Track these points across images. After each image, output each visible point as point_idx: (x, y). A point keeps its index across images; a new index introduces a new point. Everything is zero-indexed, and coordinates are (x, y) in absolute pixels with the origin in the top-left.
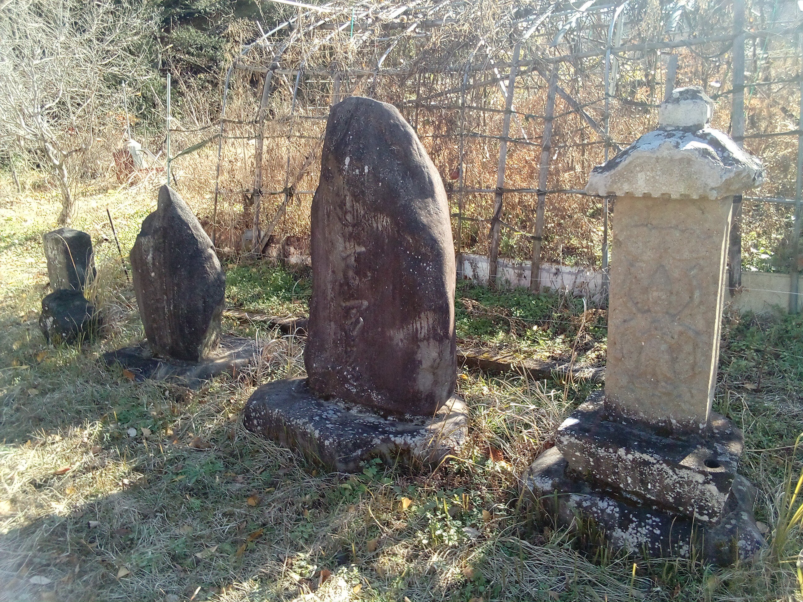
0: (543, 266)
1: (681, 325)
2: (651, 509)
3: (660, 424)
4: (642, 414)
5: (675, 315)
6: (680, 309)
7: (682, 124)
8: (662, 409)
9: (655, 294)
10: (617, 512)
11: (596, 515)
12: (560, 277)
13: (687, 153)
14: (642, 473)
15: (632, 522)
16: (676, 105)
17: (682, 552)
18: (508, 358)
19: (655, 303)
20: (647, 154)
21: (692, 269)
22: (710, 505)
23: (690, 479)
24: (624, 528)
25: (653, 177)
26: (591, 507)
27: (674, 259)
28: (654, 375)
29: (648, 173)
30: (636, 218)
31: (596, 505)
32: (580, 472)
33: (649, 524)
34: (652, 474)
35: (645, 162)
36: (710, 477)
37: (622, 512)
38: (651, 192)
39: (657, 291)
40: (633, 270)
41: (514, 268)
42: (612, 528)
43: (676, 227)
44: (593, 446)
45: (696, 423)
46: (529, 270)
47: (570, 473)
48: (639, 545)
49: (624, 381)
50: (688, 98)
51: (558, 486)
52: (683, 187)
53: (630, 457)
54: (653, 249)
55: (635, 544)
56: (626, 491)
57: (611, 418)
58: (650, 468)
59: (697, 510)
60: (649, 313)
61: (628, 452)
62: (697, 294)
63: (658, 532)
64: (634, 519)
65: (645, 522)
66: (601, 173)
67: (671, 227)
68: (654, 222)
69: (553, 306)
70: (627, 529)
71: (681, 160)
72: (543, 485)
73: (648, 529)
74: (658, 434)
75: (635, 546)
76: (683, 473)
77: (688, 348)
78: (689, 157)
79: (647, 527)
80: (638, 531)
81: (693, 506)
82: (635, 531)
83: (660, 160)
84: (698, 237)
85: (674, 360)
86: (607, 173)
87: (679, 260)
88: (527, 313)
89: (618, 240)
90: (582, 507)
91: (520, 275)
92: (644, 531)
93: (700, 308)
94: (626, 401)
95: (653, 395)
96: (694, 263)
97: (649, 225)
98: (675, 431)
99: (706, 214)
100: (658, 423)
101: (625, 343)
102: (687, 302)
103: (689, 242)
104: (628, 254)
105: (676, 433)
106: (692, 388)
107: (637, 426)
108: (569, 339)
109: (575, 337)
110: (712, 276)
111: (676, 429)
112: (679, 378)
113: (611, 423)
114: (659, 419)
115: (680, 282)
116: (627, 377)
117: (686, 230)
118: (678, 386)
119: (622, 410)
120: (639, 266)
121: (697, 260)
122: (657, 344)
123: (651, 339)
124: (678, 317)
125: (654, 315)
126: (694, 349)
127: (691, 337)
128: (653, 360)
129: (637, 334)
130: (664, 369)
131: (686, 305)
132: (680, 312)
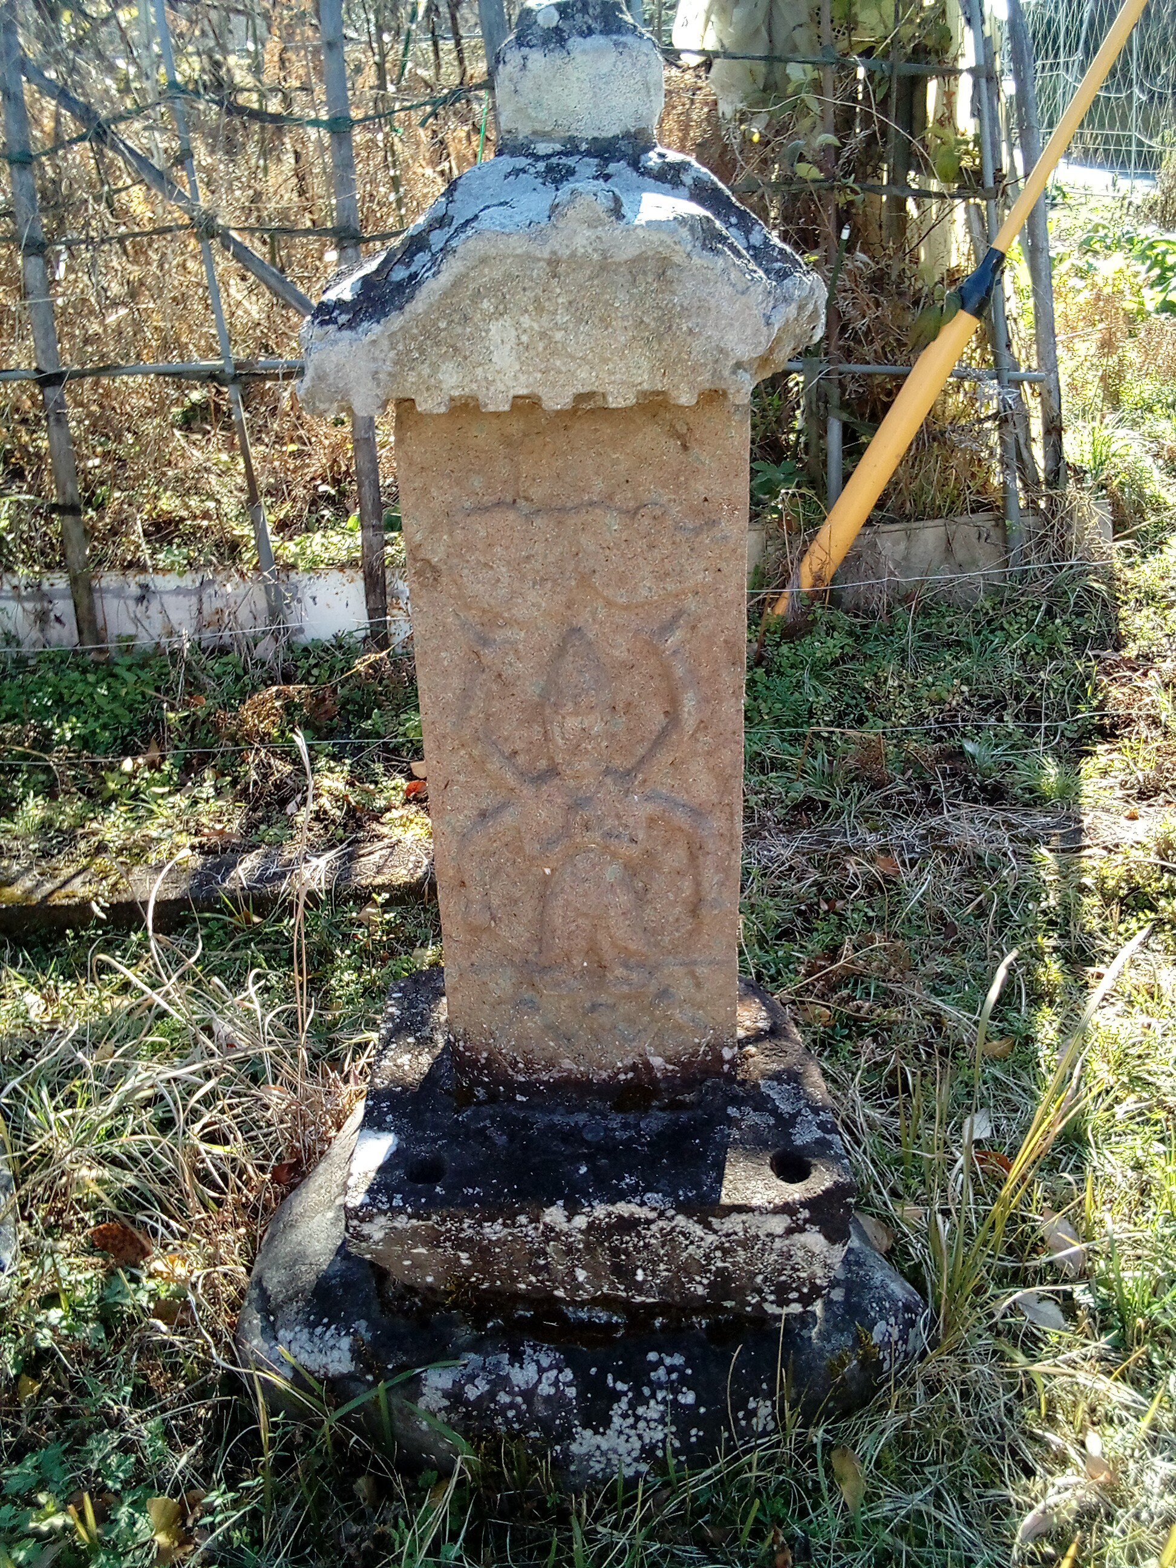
0: (104, 583)
1: (648, 799)
2: (653, 1331)
3: (622, 1077)
4: (567, 1064)
5: (628, 773)
6: (641, 751)
7: (586, 131)
8: (625, 1039)
9: (572, 723)
10: (568, 1384)
11: (511, 1414)
12: (155, 606)
13: (655, 237)
14: (615, 1252)
15: (617, 1396)
16: (557, 56)
17: (758, 1424)
18: (78, 880)
19: (575, 750)
20: (519, 245)
21: (668, 627)
22: (803, 1275)
23: (752, 1232)
24: (599, 1421)
25: (543, 335)
26: (491, 1395)
27: (609, 604)
28: (592, 950)
29: (526, 321)
30: (477, 482)
31: (502, 1382)
32: (430, 1288)
33: (660, 1386)
34: (647, 1246)
35: (509, 277)
36: (805, 1214)
37: (582, 1381)
38: (541, 391)
39: (576, 714)
40: (488, 655)
41: (19, 598)
42: (566, 1435)
43: (606, 502)
44: (467, 1222)
45: (714, 1049)
46: (63, 597)
47: (402, 1298)
48: (648, 1452)
49: (503, 984)
50: (590, 32)
51: (375, 1356)
52: (645, 364)
53: (580, 1221)
54: (544, 580)
55: (635, 1454)
56: (573, 1303)
57: (480, 1093)
58: (638, 1234)
59: (772, 1298)
60: (557, 781)
61: (572, 1211)
62: (689, 702)
63: (688, 1398)
64: (621, 1386)
65: (650, 1383)
66: (350, 325)
67: (592, 504)
68: (537, 493)
69: (158, 689)
70: (607, 1422)
71: (636, 266)
72: (322, 1359)
73: (664, 1401)
74: (619, 1108)
75: (636, 1460)
76: (733, 1223)
77: (675, 857)
78: (666, 253)
79: (660, 1395)
80: (638, 1418)
81: (759, 1291)
82: (631, 1421)
83: (562, 269)
84: (678, 528)
85: (642, 897)
86: (377, 328)
87: (626, 608)
88: (93, 725)
89: (427, 562)
90: (467, 1403)
91: (42, 618)
92: (653, 1410)
93: (697, 740)
94: (519, 1039)
95: (594, 1007)
96: (671, 611)
97: (521, 503)
98: (662, 1086)
99: (695, 449)
100: (617, 1074)
101: (493, 877)
102: (659, 728)
103: (652, 547)
104: (468, 607)
105: (666, 1090)
106: (695, 963)
107: (560, 1097)
108: (229, 779)
109: (242, 769)
110: (726, 641)
111: (666, 1078)
112: (657, 944)
113: (486, 1110)
114: (619, 1064)
115: (634, 672)
116: (509, 971)
117: (638, 508)
118: (657, 967)
119: (510, 1064)
120: (506, 641)
121: (680, 600)
122: (594, 866)
123: (572, 857)
124: (640, 777)
125: (572, 783)
126: (693, 857)
127: (683, 826)
128: (586, 915)
129: (527, 848)
130: (620, 934)
131: (658, 737)
132: (642, 760)
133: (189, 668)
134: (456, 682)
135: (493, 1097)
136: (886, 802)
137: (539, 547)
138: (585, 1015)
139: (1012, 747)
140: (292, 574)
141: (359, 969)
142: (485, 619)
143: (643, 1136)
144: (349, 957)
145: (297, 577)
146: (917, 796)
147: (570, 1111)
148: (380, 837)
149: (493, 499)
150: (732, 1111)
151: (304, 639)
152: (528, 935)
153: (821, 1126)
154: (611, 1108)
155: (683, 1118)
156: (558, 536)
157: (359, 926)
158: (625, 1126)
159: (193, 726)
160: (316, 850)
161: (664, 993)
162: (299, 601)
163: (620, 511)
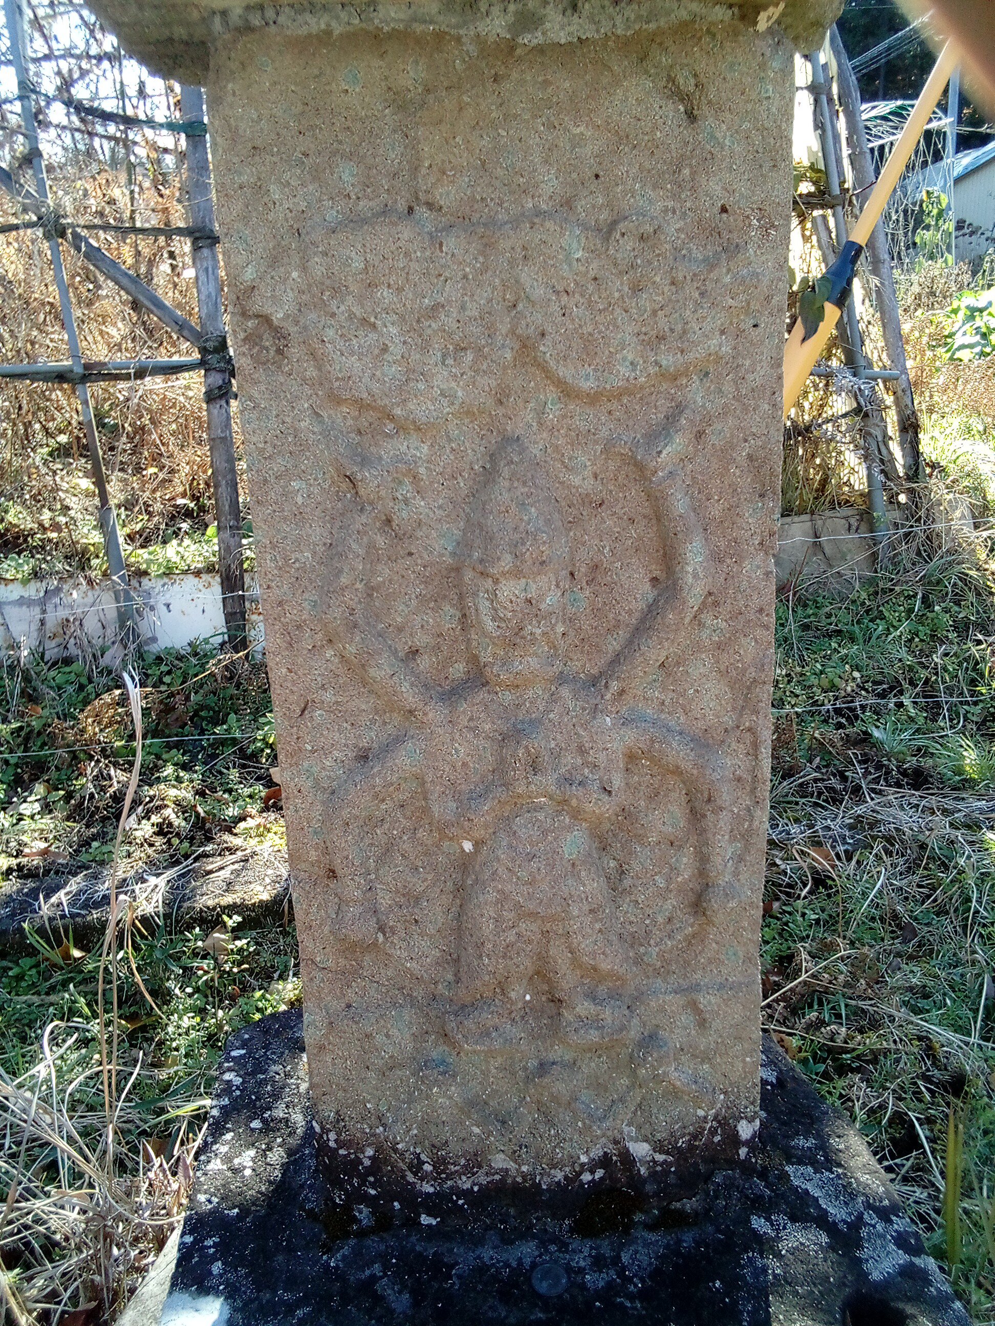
8: (591, 1117)
21: (661, 431)
30: (347, 176)
40: (370, 482)
45: (724, 1125)
49: (397, 1035)
54: (460, 349)
67: (539, 214)
68: (447, 195)
77: (667, 818)
84: (679, 257)
93: (701, 625)
94: (425, 1123)
95: (543, 1068)
96: (664, 405)
97: (422, 212)
98: (649, 1188)
99: (709, 121)
100: (579, 1174)
101: (380, 861)
102: (642, 605)
103: (636, 289)
104: (335, 399)
105: (656, 1194)
106: (696, 988)
107: (489, 1216)
108: (62, 793)
109: (78, 783)
110: (750, 457)
111: (653, 1174)
112: (638, 961)
113: (374, 1244)
114: (584, 1159)
115: (604, 513)
116: (408, 1014)
117: (615, 223)
118: (639, 997)
119: (411, 1167)
120: (398, 459)
121: (680, 387)
122: (545, 833)
123: (508, 820)
124: (615, 686)
125: (508, 697)
126: (695, 815)
127: (684, 765)
128: (533, 915)
129: (435, 809)
130: (585, 945)
131: (643, 620)
132: (617, 660)
133: (27, 679)
134: (317, 532)
135: (383, 1222)
136: (802, 790)
137: (452, 291)
138: (528, 1080)
139: (918, 731)
140: (145, 581)
141: (201, 1012)
142: (363, 423)
143: (630, 1280)
144: (190, 995)
145: (150, 584)
146: (834, 782)
147: (507, 1240)
148: (232, 850)
149: (376, 204)
150: (759, 1223)
151: (154, 648)
152: (436, 953)
153: (901, 1241)
154: (572, 1230)
155: (688, 1239)
156: (485, 269)
157: (204, 957)
158: (598, 1263)
159: (27, 739)
160: (156, 868)
161: (650, 1040)
162: (152, 608)
163: (585, 227)
